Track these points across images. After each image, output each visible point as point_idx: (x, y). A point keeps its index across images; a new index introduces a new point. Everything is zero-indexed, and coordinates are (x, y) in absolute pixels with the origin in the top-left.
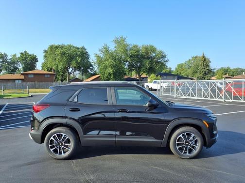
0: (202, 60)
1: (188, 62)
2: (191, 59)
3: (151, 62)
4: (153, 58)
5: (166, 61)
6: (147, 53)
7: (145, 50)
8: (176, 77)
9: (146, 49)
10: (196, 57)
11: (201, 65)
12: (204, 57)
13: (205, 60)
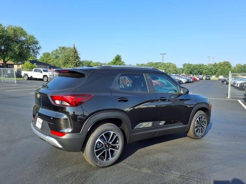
0: (73, 51)
1: (55, 51)
2: (58, 49)
3: (21, 48)
4: (23, 43)
5: (38, 48)
6: (16, 36)
7: (13, 31)
8: (48, 67)
9: (15, 31)
10: (63, 48)
11: (72, 56)
12: (75, 48)
13: (76, 52)
